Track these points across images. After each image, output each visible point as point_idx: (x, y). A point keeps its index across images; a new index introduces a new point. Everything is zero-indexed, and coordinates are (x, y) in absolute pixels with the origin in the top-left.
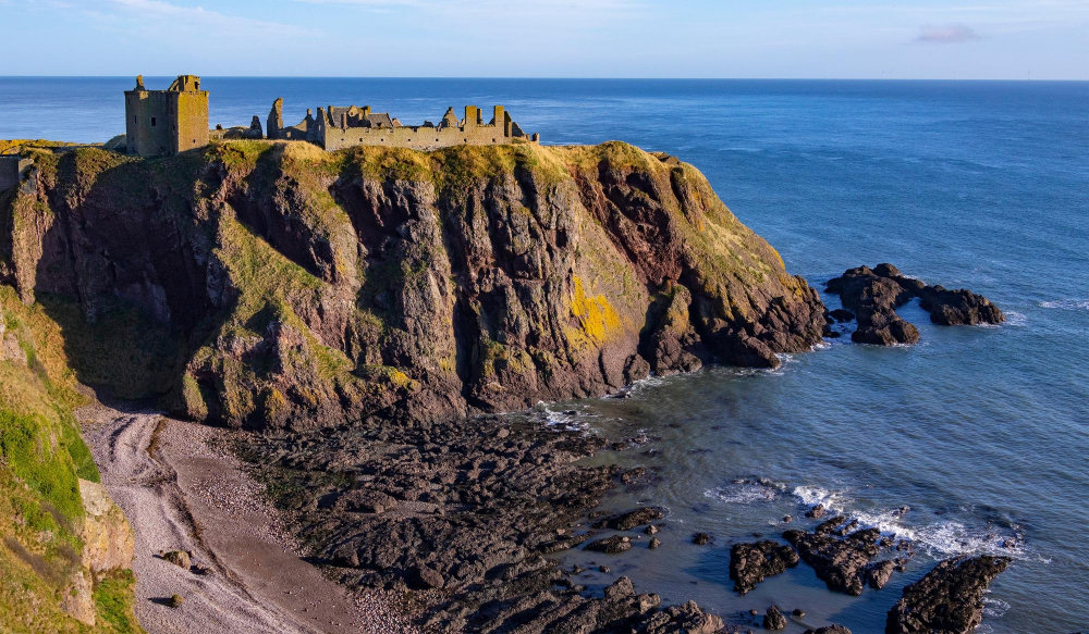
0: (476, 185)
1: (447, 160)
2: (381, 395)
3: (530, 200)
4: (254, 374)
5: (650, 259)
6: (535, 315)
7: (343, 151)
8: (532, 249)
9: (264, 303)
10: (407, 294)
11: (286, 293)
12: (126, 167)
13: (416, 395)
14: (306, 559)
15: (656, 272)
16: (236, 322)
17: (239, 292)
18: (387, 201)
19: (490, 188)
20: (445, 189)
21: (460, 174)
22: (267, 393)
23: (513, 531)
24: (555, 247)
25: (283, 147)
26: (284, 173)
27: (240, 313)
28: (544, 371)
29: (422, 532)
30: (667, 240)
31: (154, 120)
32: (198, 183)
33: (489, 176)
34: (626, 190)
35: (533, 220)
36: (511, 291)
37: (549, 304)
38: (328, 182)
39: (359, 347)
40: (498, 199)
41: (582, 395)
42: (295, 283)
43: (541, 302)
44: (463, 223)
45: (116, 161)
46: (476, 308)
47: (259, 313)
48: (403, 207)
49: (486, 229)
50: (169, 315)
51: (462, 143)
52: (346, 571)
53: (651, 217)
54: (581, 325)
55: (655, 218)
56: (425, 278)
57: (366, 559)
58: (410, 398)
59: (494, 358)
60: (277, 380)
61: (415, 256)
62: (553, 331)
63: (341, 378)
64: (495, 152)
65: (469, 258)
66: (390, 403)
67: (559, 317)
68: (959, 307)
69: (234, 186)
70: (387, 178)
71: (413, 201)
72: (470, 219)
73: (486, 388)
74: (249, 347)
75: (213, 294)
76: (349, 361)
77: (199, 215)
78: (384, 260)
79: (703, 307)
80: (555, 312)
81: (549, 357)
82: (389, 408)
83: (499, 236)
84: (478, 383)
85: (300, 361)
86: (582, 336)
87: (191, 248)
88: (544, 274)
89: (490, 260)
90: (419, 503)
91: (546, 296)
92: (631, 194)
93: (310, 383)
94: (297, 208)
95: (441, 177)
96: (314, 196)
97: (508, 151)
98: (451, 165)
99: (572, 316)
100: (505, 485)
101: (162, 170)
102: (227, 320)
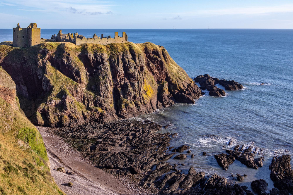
0: (120, 54)
1: (110, 47)
2: (95, 115)
3: (134, 58)
4: (58, 111)
5: (158, 74)
6: (135, 90)
7: (81, 45)
8: (135, 72)
9: (60, 90)
10: (101, 86)
11: (67, 87)
12: (14, 51)
13: (105, 115)
14: (96, 167)
15: (159, 78)
16: (53, 95)
17: (53, 87)
18: (95, 59)
19: (123, 55)
20: (111, 56)
21: (115, 51)
22: (62, 116)
23: (151, 154)
24: (140, 71)
25: (64, 44)
26: (66, 52)
27: (54, 93)
28: (138, 106)
29: (126, 156)
30: (163, 69)
31: (23, 37)
32: (39, 55)
33: (123, 52)
34: (152, 55)
35: (135, 64)
36: (129, 84)
37: (139, 87)
38: (77, 54)
39: (87, 101)
40: (125, 58)
41: (147, 113)
42: (70, 83)
43: (137, 87)
44: (116, 65)
45: (11, 49)
46: (119, 89)
47: (59, 93)
48: (99, 61)
49: (122, 67)
50: (28, 94)
51: (114, 42)
52: (110, 170)
53: (158, 63)
54: (146, 93)
55: (160, 63)
56: (106, 81)
57: (115, 166)
58: (103, 116)
59: (125, 103)
60: (65, 112)
61: (103, 75)
62: (140, 95)
63: (84, 111)
64: (124, 45)
65: (117, 75)
66: (98, 117)
67: (142, 91)
68: (232, 85)
69: (50, 56)
70: (95, 53)
71: (102, 59)
72: (118, 64)
73: (123, 112)
74: (57, 103)
75: (44, 88)
76: (84, 106)
77: (40, 64)
78: (94, 76)
79: (171, 87)
80: (141, 90)
81: (139, 102)
82: (97, 119)
83: (126, 69)
84: (120, 110)
85: (72, 106)
86: (146, 96)
87: (37, 74)
88: (138, 79)
89: (123, 75)
90: (119, 147)
91: (138, 85)
92: (153, 56)
93: (75, 113)
94: (70, 62)
95: (109, 52)
96: (74, 58)
97: (127, 45)
98: (112, 49)
99: (144, 90)
100: (141, 140)
101: (27, 51)
102: (50, 95)
